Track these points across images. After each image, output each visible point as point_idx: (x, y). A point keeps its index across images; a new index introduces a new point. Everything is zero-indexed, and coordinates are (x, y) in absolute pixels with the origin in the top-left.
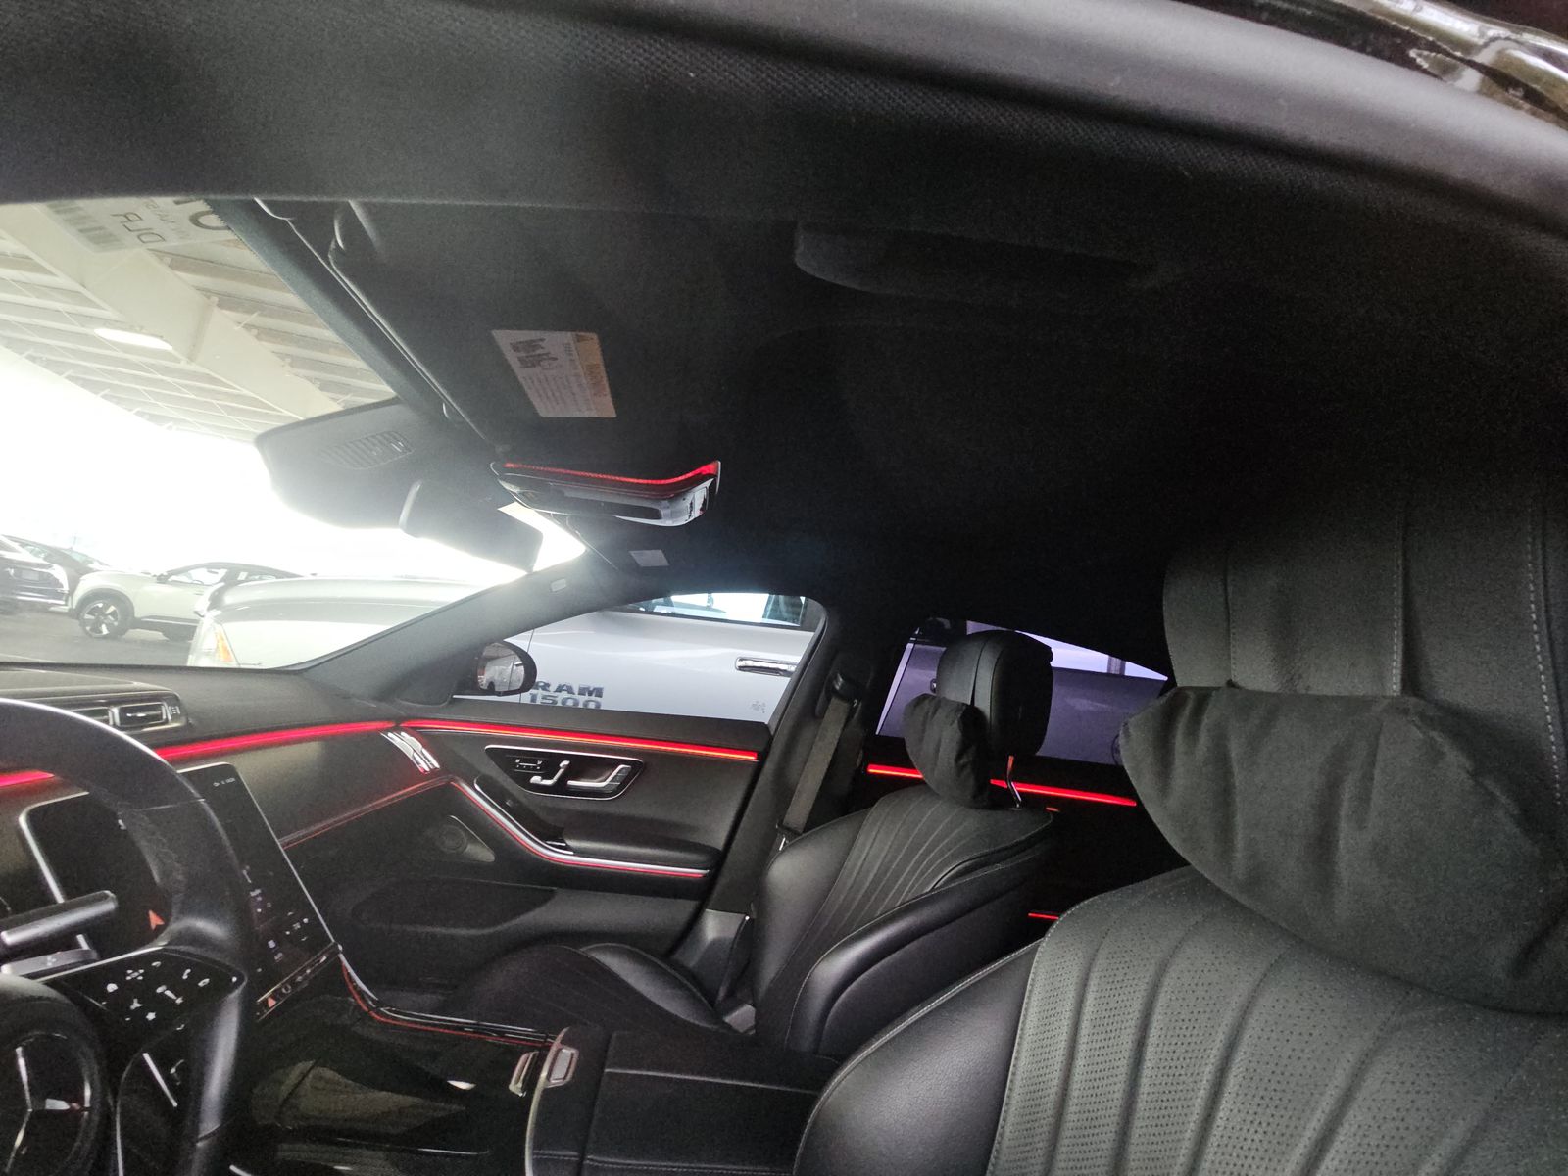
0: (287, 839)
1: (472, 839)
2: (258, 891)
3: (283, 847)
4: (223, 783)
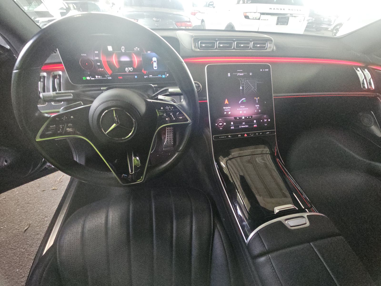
0: (276, 95)
1: (375, 124)
2: (258, 106)
3: (274, 97)
4: (264, 70)
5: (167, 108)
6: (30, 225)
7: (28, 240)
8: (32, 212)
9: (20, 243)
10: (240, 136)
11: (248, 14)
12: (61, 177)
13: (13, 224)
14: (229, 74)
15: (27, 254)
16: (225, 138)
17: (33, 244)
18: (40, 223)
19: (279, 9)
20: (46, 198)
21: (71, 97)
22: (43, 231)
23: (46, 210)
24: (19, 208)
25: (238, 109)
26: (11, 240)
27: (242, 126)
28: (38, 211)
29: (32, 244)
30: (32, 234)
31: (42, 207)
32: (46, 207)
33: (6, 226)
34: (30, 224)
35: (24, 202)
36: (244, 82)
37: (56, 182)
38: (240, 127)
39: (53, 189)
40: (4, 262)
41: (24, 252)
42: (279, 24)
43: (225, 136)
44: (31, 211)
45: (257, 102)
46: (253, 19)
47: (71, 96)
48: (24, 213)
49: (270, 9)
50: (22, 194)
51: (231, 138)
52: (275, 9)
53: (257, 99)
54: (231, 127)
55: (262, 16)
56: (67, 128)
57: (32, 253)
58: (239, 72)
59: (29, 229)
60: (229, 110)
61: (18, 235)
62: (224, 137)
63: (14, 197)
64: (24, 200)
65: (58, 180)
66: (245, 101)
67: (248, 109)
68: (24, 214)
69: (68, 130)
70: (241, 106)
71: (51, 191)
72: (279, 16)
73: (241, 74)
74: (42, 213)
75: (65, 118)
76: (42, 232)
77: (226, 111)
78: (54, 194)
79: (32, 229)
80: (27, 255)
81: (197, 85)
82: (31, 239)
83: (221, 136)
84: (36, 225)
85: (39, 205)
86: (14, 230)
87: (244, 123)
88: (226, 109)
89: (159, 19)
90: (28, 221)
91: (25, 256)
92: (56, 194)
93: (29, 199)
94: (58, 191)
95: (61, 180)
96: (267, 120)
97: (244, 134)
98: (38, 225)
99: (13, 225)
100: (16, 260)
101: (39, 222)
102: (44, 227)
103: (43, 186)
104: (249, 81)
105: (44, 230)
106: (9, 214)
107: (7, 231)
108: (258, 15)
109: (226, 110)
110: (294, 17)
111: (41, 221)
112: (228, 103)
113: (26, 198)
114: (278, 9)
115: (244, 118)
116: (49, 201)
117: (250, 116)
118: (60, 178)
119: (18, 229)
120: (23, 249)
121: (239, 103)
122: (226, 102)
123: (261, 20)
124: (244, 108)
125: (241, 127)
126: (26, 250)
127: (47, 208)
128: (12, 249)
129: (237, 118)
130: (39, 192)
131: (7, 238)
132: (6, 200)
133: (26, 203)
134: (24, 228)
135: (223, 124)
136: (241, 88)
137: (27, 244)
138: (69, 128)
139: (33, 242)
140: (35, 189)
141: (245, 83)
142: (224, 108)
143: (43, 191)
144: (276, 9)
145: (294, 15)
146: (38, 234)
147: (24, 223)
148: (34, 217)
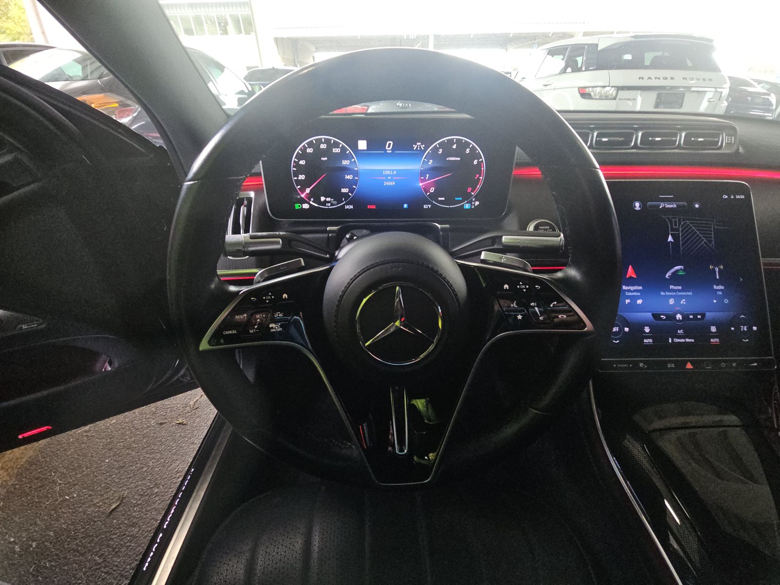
2: (722, 287)
3: (764, 265)
4: (732, 197)
5: (521, 286)
6: (124, 501)
7: (113, 537)
8: (133, 470)
9: (96, 540)
10: (673, 366)
11: (587, 91)
12: (197, 398)
13: (90, 493)
14: (637, 204)
15: (105, 571)
16: (629, 368)
17: (121, 548)
18: (143, 499)
19: (661, 78)
20: (163, 440)
21: (278, 247)
22: (145, 518)
23: (160, 468)
24: (110, 456)
25: (662, 293)
26: (80, 530)
27: (677, 340)
28: (145, 469)
29: (119, 549)
30: (123, 523)
31: (153, 461)
32: (159, 462)
33: (75, 495)
34: (123, 498)
35: (121, 444)
36: (679, 225)
37: (186, 407)
38: (670, 341)
39: (180, 423)
40: (55, 579)
41: (99, 564)
42: (662, 106)
43: (628, 362)
44: (132, 466)
45: (718, 277)
46: (600, 99)
47: (278, 243)
48: (117, 469)
49: (640, 78)
50: (123, 425)
51: (645, 369)
52: (651, 79)
53: (717, 269)
54: (645, 341)
55: (620, 92)
56: (272, 323)
57: (114, 571)
58: (664, 200)
59: (121, 509)
60: (638, 294)
61: (96, 519)
62: (625, 365)
63: (106, 430)
64: (123, 440)
65: (192, 403)
66: (681, 273)
67: (690, 293)
68: (116, 471)
69: (272, 328)
70: (672, 287)
71: (174, 427)
72: (660, 92)
73: (671, 206)
74: (151, 476)
75: (269, 297)
76: (143, 521)
77: (628, 297)
78: (179, 434)
79: (125, 511)
80: (105, 573)
81: (548, 227)
82: (118, 534)
83: (617, 362)
84: (135, 502)
85: (148, 456)
86: (89, 507)
87: (680, 332)
88: (629, 291)
89: (408, 105)
90: (120, 490)
91: (100, 573)
92: (183, 434)
93: (133, 438)
94: (188, 427)
95: (197, 406)
96: (750, 328)
97: (686, 362)
98: (139, 502)
99: (90, 495)
100: (80, 581)
101: (142, 495)
102: (149, 508)
103: (162, 413)
104: (691, 223)
105: (148, 516)
106: (87, 468)
107: (75, 508)
108: (612, 91)
109: (630, 294)
110: (695, 94)
111: (146, 494)
112: (634, 276)
113: (127, 435)
114: (659, 79)
115: (681, 319)
116: (169, 448)
117: (699, 314)
118: (195, 400)
119: (98, 505)
120: (99, 557)
121: (667, 276)
122: (631, 272)
123: (620, 99)
124: (679, 291)
125: (672, 340)
126: (104, 561)
127: (161, 465)
128: (78, 551)
129: (662, 316)
130: (153, 426)
131: (73, 524)
132: (90, 435)
133: (126, 447)
134: (110, 505)
135: (620, 329)
136: (670, 239)
137: (108, 546)
138: (275, 322)
139: (122, 543)
140: (147, 417)
141: (682, 226)
142: (624, 287)
143: (161, 424)
144: (653, 78)
145: (693, 89)
146: (134, 525)
147: (112, 494)
148: (135, 483)
